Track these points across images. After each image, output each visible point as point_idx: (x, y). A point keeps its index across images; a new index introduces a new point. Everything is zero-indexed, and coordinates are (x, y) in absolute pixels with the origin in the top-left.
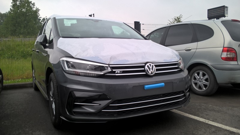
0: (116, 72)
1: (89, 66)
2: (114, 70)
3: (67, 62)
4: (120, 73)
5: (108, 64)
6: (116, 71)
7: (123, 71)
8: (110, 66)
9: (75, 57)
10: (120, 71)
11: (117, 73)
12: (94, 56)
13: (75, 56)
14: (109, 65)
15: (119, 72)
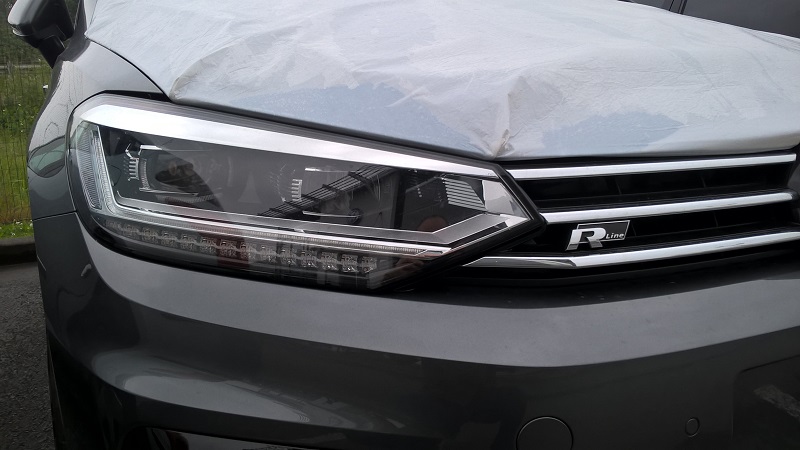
0: (576, 236)
1: (302, 175)
2: (552, 217)
3: (118, 142)
4: (608, 247)
5: (490, 153)
6: (573, 225)
7: (636, 221)
8: (518, 174)
9: (180, 96)
10: (609, 225)
11: (585, 248)
12: (353, 85)
13: (181, 83)
14: (503, 164)
15: (600, 233)
